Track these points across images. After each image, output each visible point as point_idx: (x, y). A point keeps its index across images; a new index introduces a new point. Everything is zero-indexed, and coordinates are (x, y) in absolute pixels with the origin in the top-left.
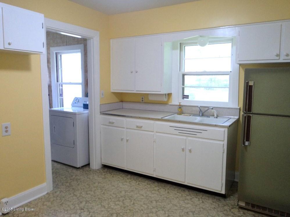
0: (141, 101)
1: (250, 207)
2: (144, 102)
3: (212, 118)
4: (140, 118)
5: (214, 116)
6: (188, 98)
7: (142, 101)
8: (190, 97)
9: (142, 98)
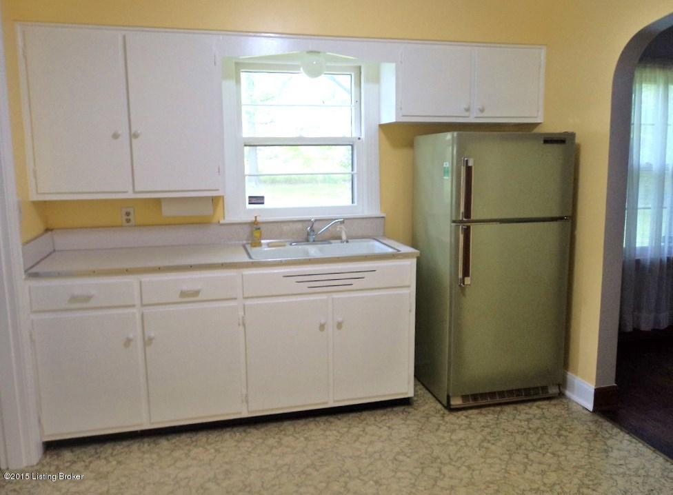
0: (125, 223)
1: (471, 403)
2: (132, 223)
3: (336, 244)
4: (191, 268)
5: (339, 238)
6: (263, 203)
7: (128, 221)
8: (266, 200)
9: (128, 214)
